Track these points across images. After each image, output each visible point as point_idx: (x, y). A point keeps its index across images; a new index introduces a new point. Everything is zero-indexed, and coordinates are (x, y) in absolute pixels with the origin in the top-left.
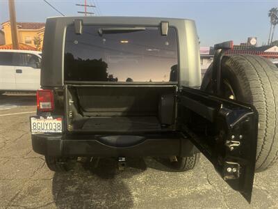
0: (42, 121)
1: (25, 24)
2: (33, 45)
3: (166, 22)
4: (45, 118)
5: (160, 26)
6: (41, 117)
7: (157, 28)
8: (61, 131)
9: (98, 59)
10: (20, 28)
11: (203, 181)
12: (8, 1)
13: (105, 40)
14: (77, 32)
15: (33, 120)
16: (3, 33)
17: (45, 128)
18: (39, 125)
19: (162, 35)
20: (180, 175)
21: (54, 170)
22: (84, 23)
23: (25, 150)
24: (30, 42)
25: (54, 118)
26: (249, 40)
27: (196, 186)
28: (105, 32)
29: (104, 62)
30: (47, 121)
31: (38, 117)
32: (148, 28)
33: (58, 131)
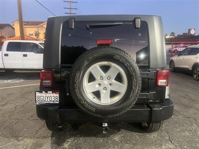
0: (44, 94)
1: (29, 22)
2: (34, 37)
3: (139, 18)
4: (47, 92)
5: (134, 21)
6: (43, 92)
7: (132, 23)
8: (58, 102)
9: (81, 46)
10: (25, 25)
11: (167, 141)
12: (17, 1)
13: (91, 33)
14: (70, 27)
15: (38, 94)
16: (14, 29)
17: (46, 100)
18: (42, 98)
19: (136, 28)
20: (147, 135)
21: (51, 130)
22: (76, 20)
23: (30, 114)
24: (32, 35)
25: (53, 93)
26: (189, 30)
27: (161, 145)
28: (92, 27)
29: (85, 48)
30: (48, 95)
31: (41, 92)
32: (125, 23)
33: (56, 102)
